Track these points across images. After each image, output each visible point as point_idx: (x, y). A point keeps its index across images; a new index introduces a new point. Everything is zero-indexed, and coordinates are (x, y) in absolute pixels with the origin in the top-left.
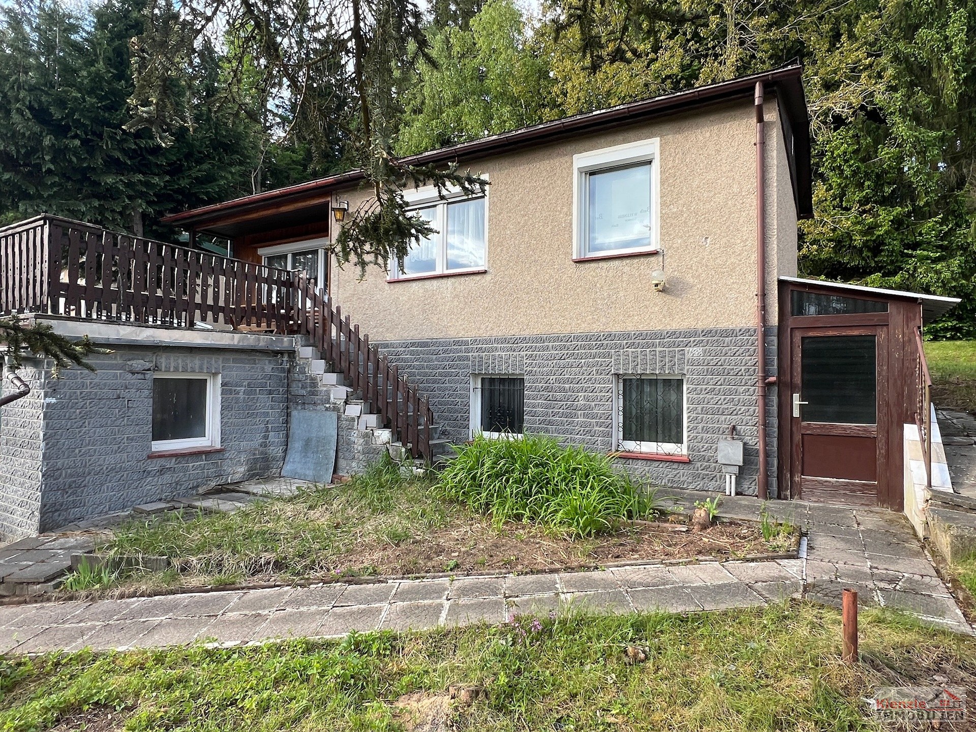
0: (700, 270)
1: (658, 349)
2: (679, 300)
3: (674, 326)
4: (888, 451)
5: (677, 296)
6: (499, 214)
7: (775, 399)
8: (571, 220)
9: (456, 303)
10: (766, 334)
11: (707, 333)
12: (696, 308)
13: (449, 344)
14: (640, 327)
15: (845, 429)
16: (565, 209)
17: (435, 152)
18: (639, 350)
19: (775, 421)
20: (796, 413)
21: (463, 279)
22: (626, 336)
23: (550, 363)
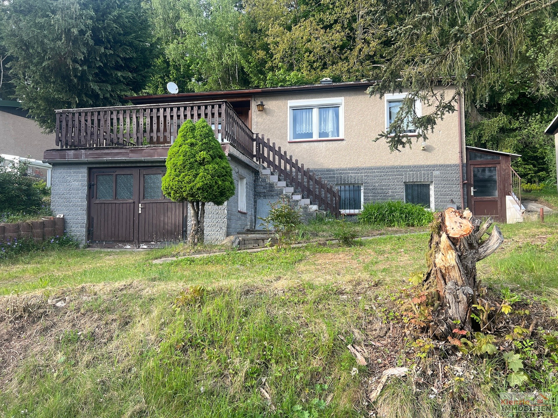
0: (438, 143)
1: (422, 172)
2: (430, 154)
3: (429, 163)
4: (501, 205)
5: (430, 152)
6: (350, 115)
7: (466, 189)
8: (384, 120)
9: (328, 153)
10: (463, 166)
11: (441, 166)
12: (437, 157)
13: (324, 171)
14: (415, 164)
15: (488, 198)
16: (381, 116)
17: (321, 85)
18: (415, 172)
19: (466, 197)
20: (472, 194)
21: (331, 142)
22: (409, 167)
23: (376, 178)
